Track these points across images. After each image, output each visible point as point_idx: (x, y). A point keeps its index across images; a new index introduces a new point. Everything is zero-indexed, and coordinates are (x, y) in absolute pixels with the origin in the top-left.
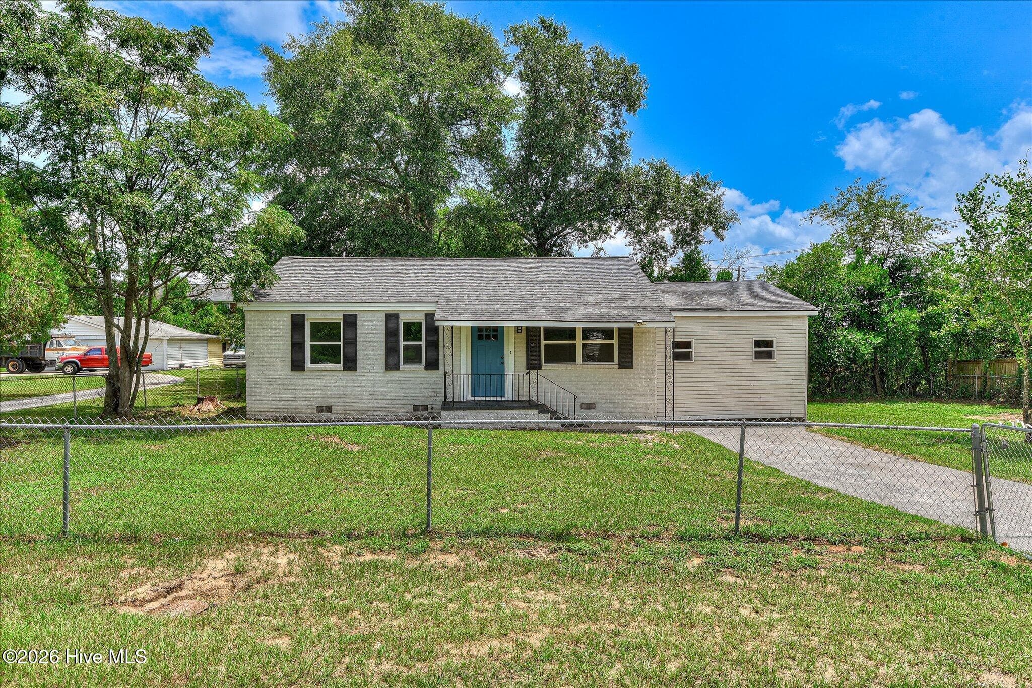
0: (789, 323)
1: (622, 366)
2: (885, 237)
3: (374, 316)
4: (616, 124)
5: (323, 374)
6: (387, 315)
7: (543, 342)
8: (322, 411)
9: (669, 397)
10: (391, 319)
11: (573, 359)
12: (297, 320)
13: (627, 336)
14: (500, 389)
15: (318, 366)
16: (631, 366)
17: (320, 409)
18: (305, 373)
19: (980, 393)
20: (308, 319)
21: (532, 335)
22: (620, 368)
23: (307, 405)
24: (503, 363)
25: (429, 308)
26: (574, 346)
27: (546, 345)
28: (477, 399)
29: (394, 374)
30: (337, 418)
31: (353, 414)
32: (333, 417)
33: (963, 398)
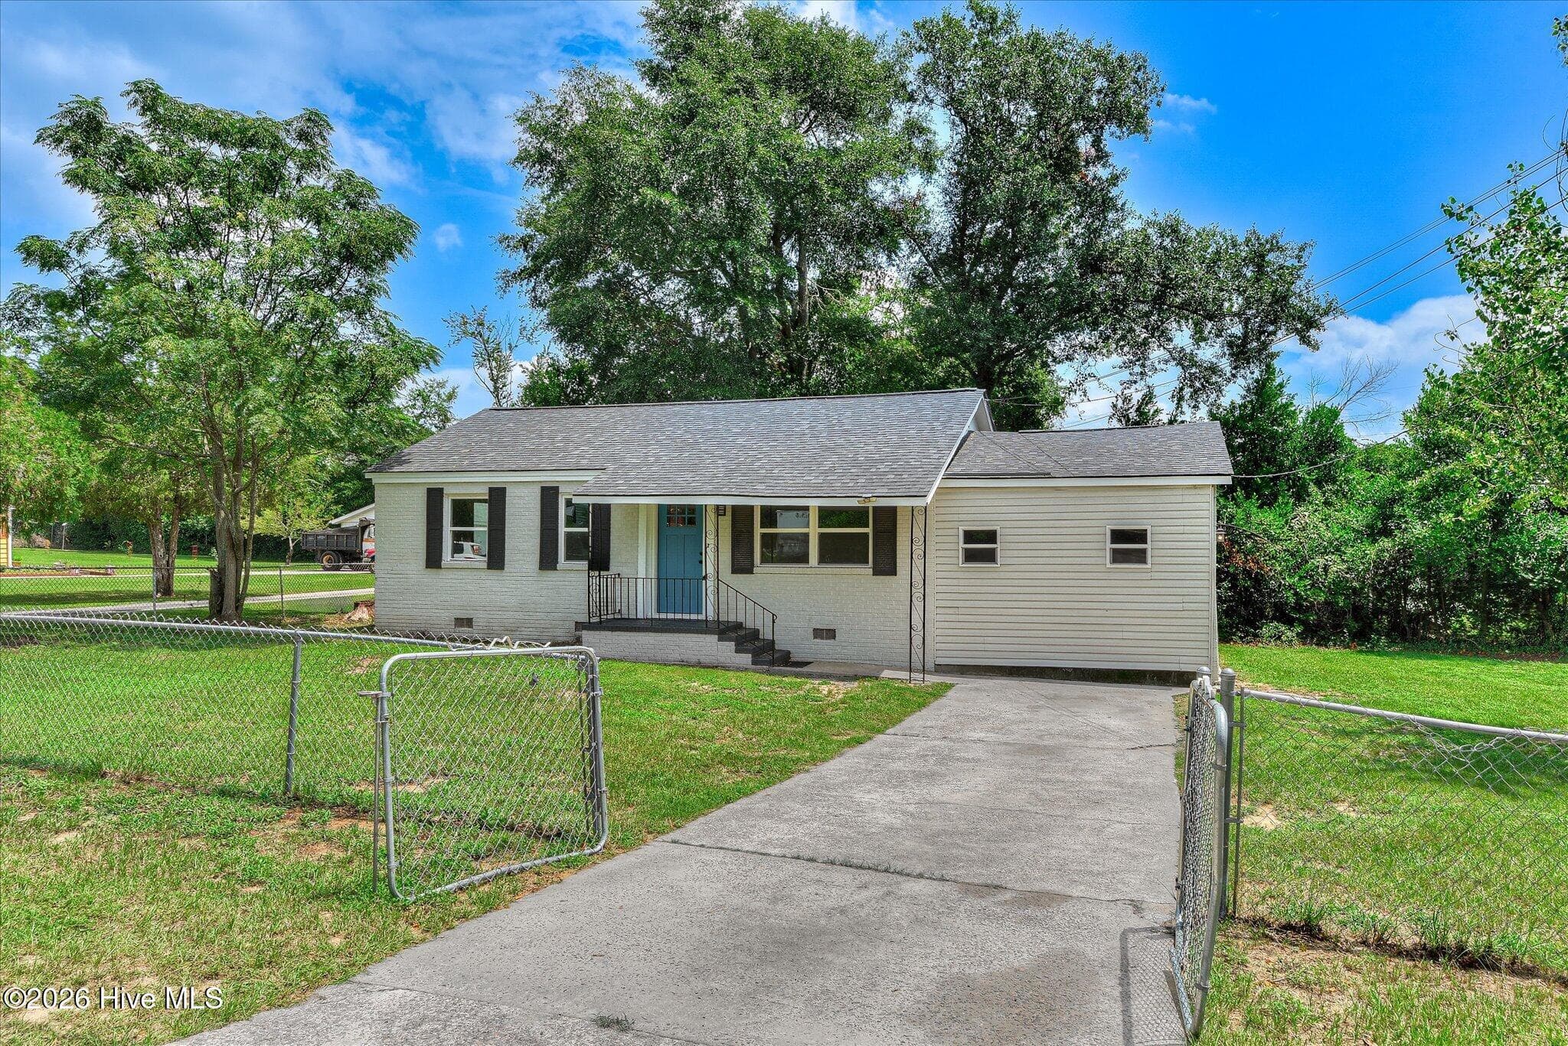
0: (1177, 499)
1: (877, 572)
3: (525, 491)
5: (463, 573)
6: (543, 489)
8: (462, 626)
10: (549, 495)
11: (803, 558)
12: (435, 496)
13: (887, 519)
14: (696, 601)
15: (459, 559)
16: (893, 572)
17: (461, 622)
18: (442, 572)
20: (448, 495)
21: (741, 517)
22: (875, 574)
23: (443, 617)
24: (701, 562)
26: (805, 536)
27: (763, 536)
28: (663, 616)
29: (550, 575)
30: (480, 636)
31: (499, 632)
32: (475, 635)
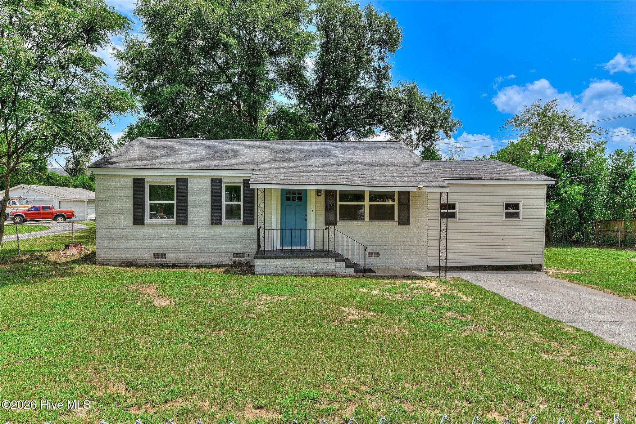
0: (533, 190)
1: (400, 223)
3: (201, 181)
4: (381, 59)
5: (160, 227)
6: (212, 180)
7: (339, 203)
8: (158, 258)
9: (443, 248)
10: (216, 183)
11: (362, 217)
12: (138, 183)
13: (405, 199)
14: (304, 240)
15: (155, 221)
16: (408, 223)
17: (156, 255)
18: (144, 227)
20: (147, 182)
21: (330, 197)
22: (399, 225)
23: (146, 253)
24: (306, 220)
25: (246, 174)
26: (363, 206)
27: (340, 206)
28: (285, 248)
29: (218, 228)
30: (171, 263)
31: (184, 260)
32: (168, 262)
33: (609, 245)
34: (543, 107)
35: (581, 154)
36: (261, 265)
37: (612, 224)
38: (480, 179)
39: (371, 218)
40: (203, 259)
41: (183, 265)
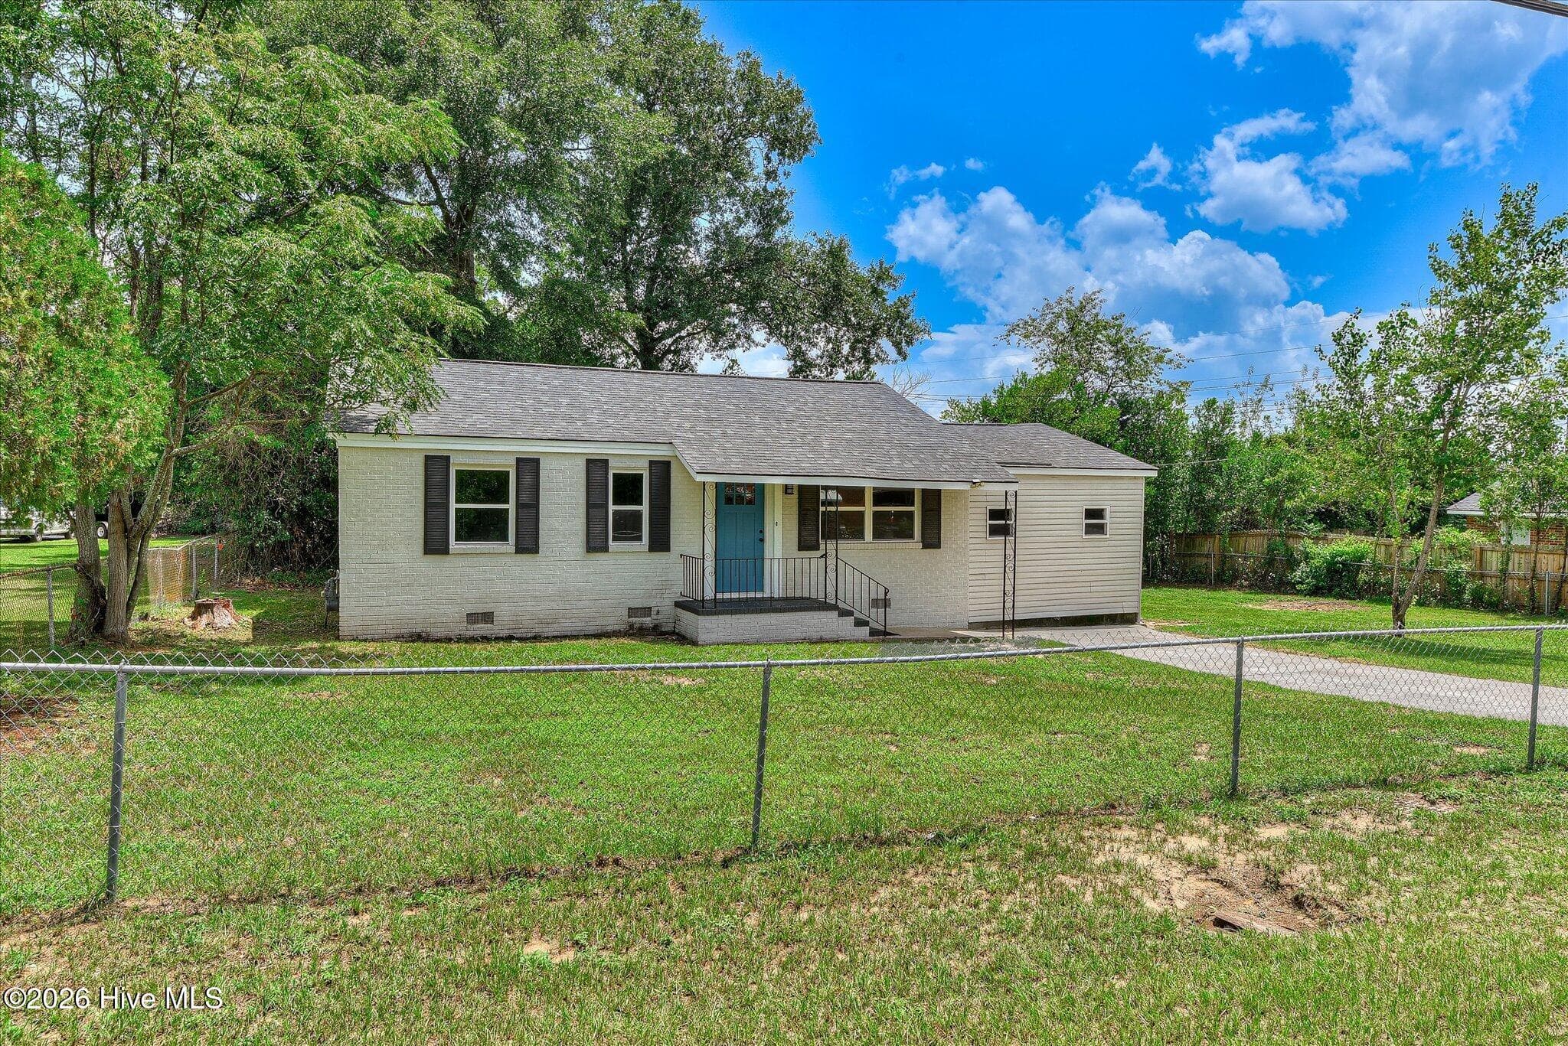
0: (1125, 486)
1: (925, 545)
2: (1102, 371)
3: (567, 463)
4: (771, 175)
5: (481, 559)
6: (589, 462)
7: (823, 509)
8: (474, 622)
9: (1009, 588)
10: (596, 469)
11: (859, 534)
12: (436, 464)
13: (933, 500)
14: (758, 580)
15: (469, 546)
16: (937, 546)
17: (473, 618)
18: (447, 558)
19: (1218, 575)
20: (454, 465)
21: (807, 498)
22: (924, 547)
23: (449, 615)
24: (762, 540)
25: (660, 452)
26: (862, 514)
29: (599, 559)
30: (504, 633)
31: (531, 626)
32: (496, 632)
33: (1195, 582)
34: (1077, 304)
35: (1146, 404)
36: (708, 627)
37: (1198, 541)
38: (1048, 466)
39: (878, 534)
40: (568, 623)
41: (529, 635)
